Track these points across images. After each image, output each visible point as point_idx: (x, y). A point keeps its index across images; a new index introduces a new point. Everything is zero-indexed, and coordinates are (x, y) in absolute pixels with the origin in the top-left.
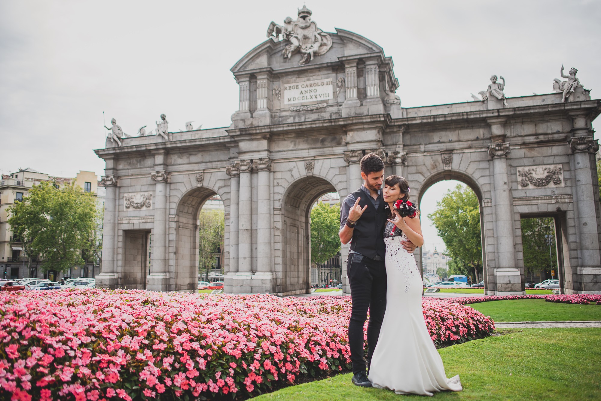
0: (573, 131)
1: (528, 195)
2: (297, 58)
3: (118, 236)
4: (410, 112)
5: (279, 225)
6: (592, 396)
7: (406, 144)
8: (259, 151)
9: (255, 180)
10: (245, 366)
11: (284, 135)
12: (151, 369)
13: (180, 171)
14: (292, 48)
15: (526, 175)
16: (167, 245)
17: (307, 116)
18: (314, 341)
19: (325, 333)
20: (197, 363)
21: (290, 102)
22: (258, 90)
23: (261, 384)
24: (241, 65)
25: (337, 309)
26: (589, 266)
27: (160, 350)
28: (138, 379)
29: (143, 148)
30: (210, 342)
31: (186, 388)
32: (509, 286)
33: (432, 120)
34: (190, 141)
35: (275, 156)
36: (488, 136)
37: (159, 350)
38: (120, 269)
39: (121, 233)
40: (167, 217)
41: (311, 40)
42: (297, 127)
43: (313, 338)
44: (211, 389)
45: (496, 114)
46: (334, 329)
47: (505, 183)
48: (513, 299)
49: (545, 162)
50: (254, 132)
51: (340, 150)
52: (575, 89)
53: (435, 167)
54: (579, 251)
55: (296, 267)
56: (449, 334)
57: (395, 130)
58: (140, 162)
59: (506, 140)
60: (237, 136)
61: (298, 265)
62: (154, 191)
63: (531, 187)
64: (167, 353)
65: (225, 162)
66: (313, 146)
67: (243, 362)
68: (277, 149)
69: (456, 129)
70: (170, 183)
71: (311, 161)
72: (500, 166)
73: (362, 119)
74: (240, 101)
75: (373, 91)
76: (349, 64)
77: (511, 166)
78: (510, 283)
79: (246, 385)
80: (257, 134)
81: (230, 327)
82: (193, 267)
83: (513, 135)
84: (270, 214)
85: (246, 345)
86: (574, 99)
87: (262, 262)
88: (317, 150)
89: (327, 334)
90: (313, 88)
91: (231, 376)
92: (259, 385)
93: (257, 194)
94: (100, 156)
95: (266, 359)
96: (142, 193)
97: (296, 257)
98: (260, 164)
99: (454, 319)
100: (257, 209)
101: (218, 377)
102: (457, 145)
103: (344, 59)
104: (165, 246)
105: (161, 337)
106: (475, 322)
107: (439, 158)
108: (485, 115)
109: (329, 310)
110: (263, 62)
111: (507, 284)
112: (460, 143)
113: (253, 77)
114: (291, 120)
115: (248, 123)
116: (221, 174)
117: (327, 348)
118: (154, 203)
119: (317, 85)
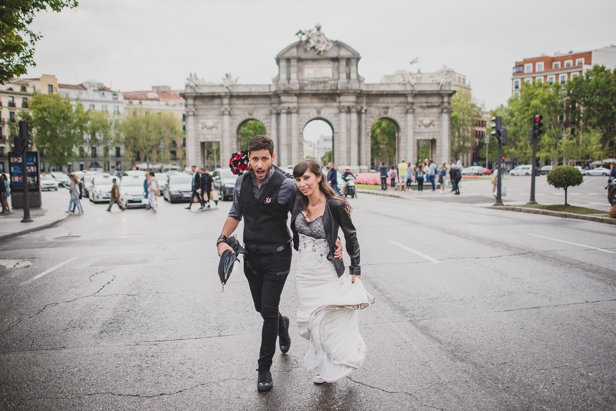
1: (421, 131)
2: (313, 51)
3: (198, 146)
7: (367, 103)
8: (292, 103)
9: (290, 118)
11: (306, 95)
13: (238, 109)
14: (311, 46)
15: (421, 122)
17: (318, 86)
21: (308, 76)
22: (291, 68)
24: (282, 54)
33: (380, 93)
35: (301, 105)
36: (406, 102)
41: (321, 43)
45: (410, 92)
47: (412, 125)
49: (430, 116)
50: (290, 92)
51: (335, 104)
53: (380, 115)
57: (363, 96)
58: (210, 101)
59: (414, 104)
60: (280, 93)
62: (222, 119)
63: (422, 127)
65: (267, 105)
66: (321, 101)
68: (302, 102)
69: (391, 97)
70: (232, 115)
71: (320, 109)
72: (410, 117)
73: (349, 90)
75: (353, 75)
76: (342, 59)
77: (415, 117)
80: (292, 93)
83: (417, 102)
84: (298, 136)
86: (445, 88)
88: (323, 104)
90: (321, 69)
96: (212, 120)
98: (293, 110)
100: (291, 133)
102: (391, 105)
103: (339, 56)
107: (382, 111)
108: (405, 92)
110: (294, 52)
112: (393, 104)
113: (288, 60)
114: (309, 87)
115: (287, 86)
116: (265, 112)
119: (323, 67)
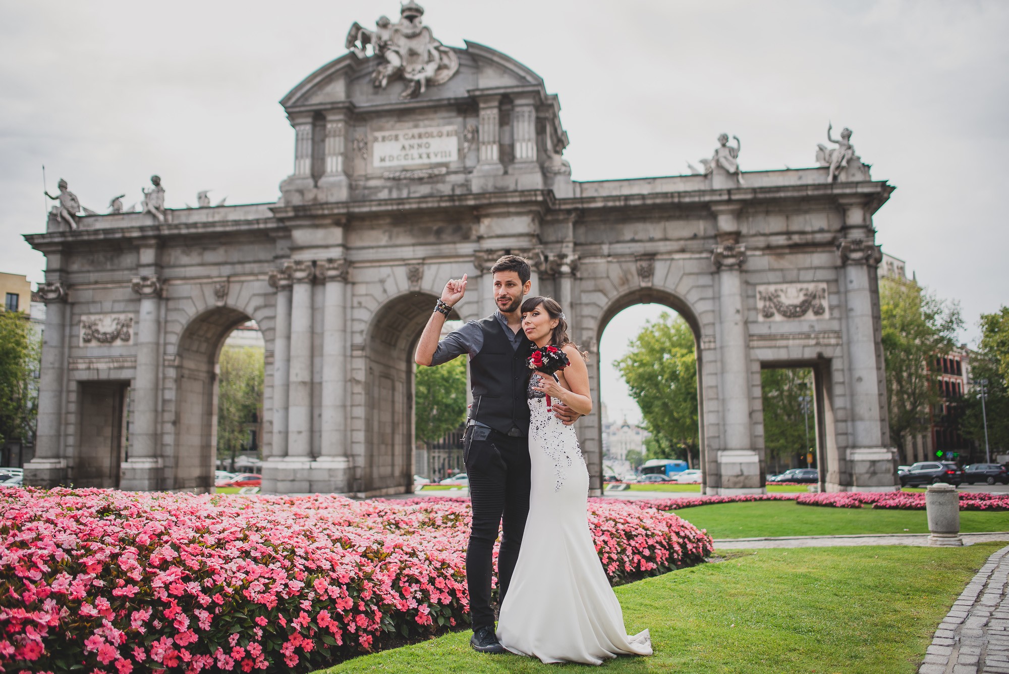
0: (845, 229)
1: (774, 331)
2: (398, 88)
3: (69, 392)
4: (586, 189)
5: (361, 376)
6: (856, 657)
7: (578, 241)
8: (327, 247)
9: (319, 298)
10: (283, 622)
11: (372, 219)
12: (107, 632)
13: (185, 278)
14: (389, 70)
15: (770, 299)
16: (160, 409)
17: (413, 189)
18: (408, 575)
19: (427, 562)
20: (195, 619)
21: (383, 164)
22: (327, 140)
23: (311, 653)
24: (298, 95)
25: (451, 520)
26: (865, 447)
27: (126, 596)
28: (82, 652)
29: (118, 235)
30: (220, 580)
31: (173, 664)
32: (741, 481)
33: (622, 203)
34: (205, 225)
35: (356, 256)
36: (712, 232)
37: (124, 598)
38: (70, 451)
39: (73, 386)
40: (161, 360)
41: (421, 58)
42: (395, 207)
43: (405, 572)
44: (219, 664)
45: (725, 197)
46: (444, 555)
47: (738, 311)
48: (747, 500)
49: (801, 278)
50: (320, 212)
51: (467, 248)
52: (848, 162)
53: (625, 281)
54: (849, 424)
55: (390, 448)
56: (639, 561)
57: (561, 217)
58: (112, 259)
59: (741, 240)
60: (289, 219)
61: (393, 445)
62: (137, 312)
63: (778, 317)
64: (139, 602)
65: (266, 265)
66: (422, 240)
67: (280, 615)
68: (359, 244)
69: (661, 219)
70: (168, 299)
71: (417, 267)
72: (730, 283)
73: (506, 197)
74: (297, 158)
75: (526, 150)
76: (486, 102)
77: (747, 283)
78: (742, 475)
79: (284, 655)
80: (324, 216)
81: (258, 554)
82: (206, 447)
83: (753, 232)
84: (345, 356)
85: (286, 585)
86: (847, 177)
87: (329, 437)
88: (429, 248)
89: (430, 563)
90: (424, 141)
91: (258, 641)
92: (308, 655)
93: (323, 321)
94: (36, 246)
95: (321, 609)
96: (114, 316)
97: (388, 430)
98: (329, 269)
99: (647, 535)
100: (322, 346)
101: (233, 643)
102: (662, 247)
103: (478, 93)
104: (156, 411)
105: (129, 574)
106: (681, 541)
107: (633, 267)
108: (707, 198)
109: (439, 522)
110: (337, 91)
111: (738, 476)
112: (668, 243)
113: (319, 117)
114: (384, 195)
115: (310, 196)
116: (260, 285)
117: (430, 588)
118: (136, 334)
119: (431, 135)
